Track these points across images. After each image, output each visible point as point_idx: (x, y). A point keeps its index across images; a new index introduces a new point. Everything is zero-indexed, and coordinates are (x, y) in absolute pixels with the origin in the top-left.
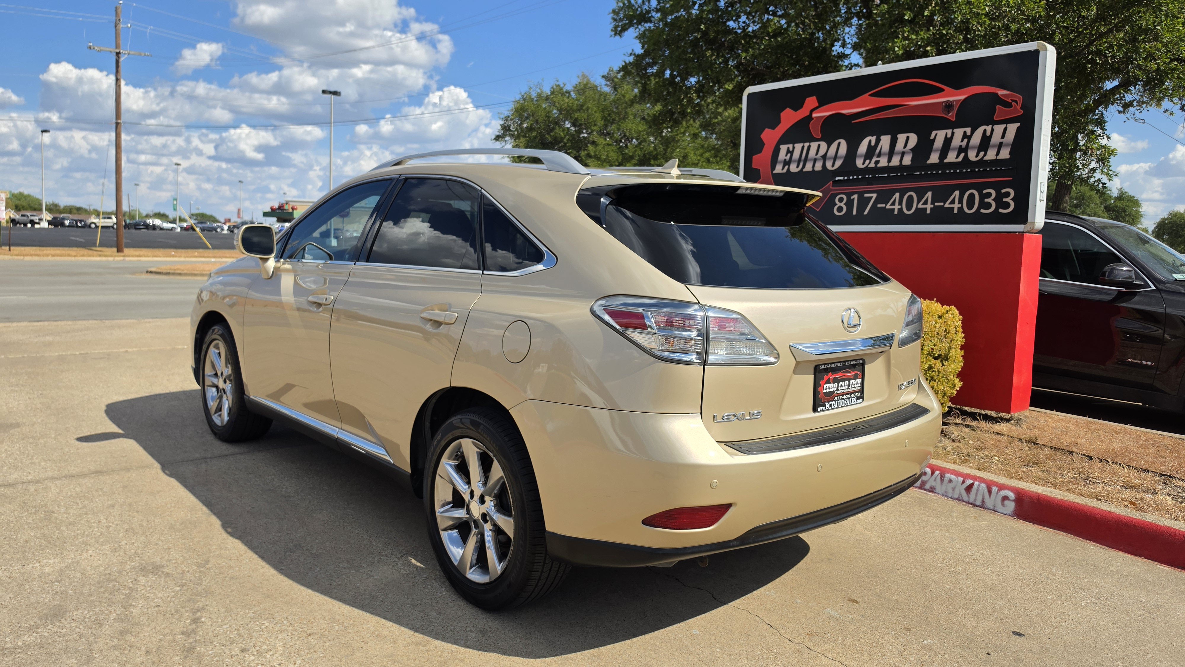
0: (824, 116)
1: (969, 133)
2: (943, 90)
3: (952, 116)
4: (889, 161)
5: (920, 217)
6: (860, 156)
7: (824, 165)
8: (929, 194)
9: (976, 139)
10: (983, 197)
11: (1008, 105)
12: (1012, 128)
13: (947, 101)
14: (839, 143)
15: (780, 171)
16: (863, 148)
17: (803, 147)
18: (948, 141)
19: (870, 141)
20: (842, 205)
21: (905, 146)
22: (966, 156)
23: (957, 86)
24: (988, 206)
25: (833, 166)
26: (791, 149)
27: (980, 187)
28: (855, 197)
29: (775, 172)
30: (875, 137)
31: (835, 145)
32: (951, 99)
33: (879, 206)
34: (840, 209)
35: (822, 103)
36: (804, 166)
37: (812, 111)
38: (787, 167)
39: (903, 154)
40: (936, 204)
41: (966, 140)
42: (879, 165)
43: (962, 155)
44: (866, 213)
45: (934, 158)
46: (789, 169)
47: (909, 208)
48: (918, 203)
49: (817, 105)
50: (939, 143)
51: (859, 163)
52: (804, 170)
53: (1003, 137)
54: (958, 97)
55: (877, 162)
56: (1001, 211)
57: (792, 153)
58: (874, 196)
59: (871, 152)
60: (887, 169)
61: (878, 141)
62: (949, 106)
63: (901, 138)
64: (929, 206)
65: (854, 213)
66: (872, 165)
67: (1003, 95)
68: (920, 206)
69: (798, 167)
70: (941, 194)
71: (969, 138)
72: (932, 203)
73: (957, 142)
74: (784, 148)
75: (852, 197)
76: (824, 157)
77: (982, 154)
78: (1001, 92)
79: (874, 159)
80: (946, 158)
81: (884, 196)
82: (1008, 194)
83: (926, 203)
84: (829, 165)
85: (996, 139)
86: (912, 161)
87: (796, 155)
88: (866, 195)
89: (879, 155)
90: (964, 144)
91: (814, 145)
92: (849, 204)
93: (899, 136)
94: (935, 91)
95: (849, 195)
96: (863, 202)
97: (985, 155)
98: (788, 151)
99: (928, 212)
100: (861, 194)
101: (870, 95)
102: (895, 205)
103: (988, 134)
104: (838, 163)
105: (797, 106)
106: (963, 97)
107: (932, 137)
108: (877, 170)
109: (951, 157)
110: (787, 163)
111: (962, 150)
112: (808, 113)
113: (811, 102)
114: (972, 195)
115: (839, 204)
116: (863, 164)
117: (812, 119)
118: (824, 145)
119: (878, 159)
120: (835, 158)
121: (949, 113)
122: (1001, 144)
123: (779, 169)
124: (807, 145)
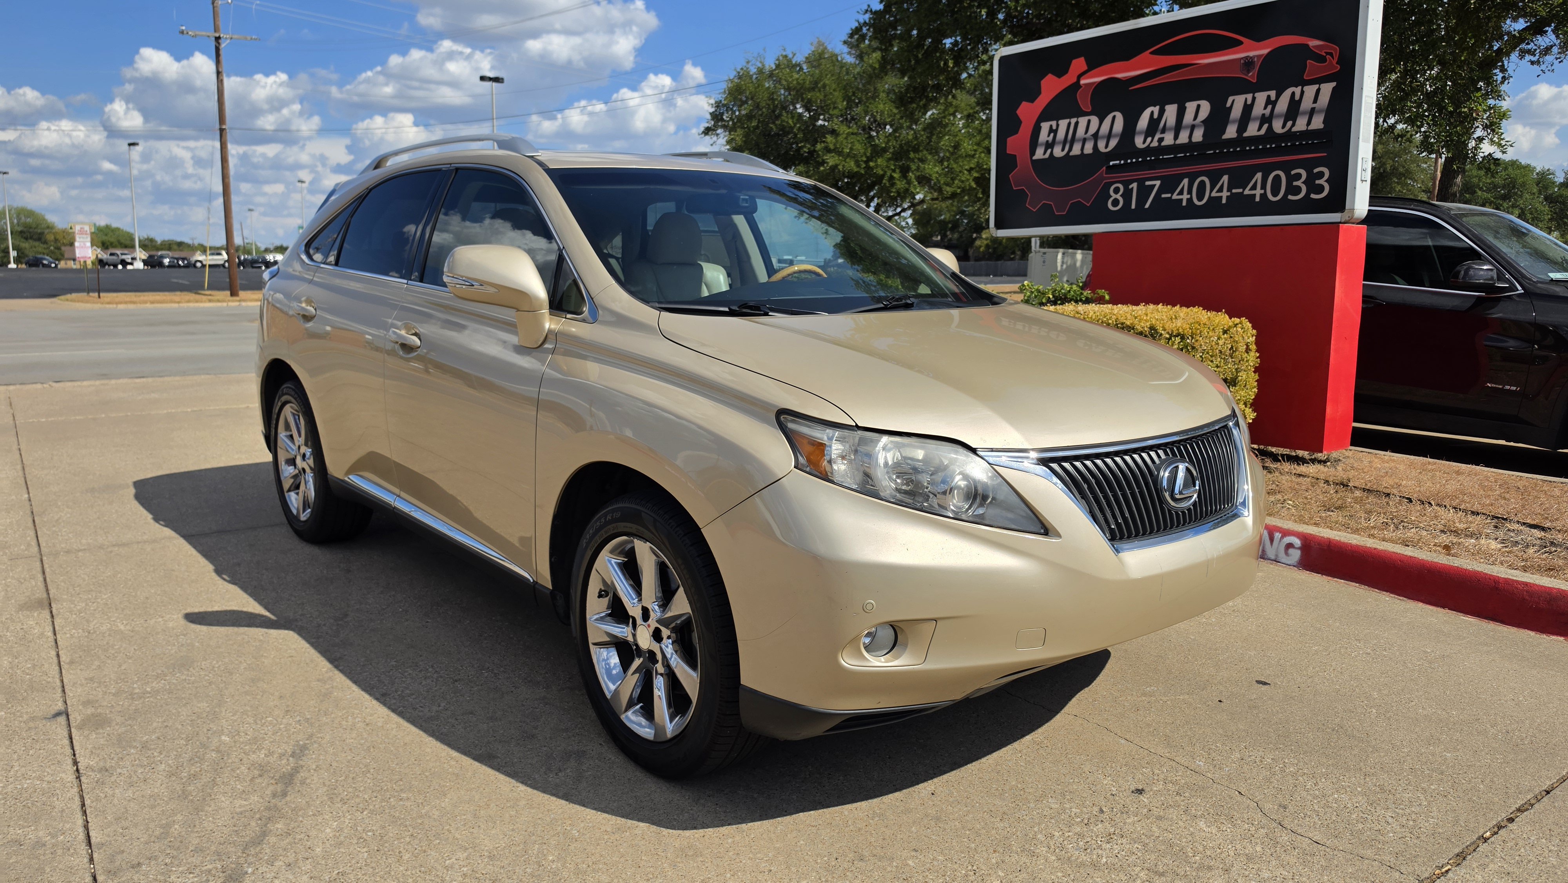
0: (1094, 83)
1: (1273, 98)
2: (1241, 43)
3: (1252, 76)
4: (1176, 137)
5: (1214, 209)
6: (1140, 133)
7: (1095, 147)
8: (1225, 178)
9: (1282, 105)
10: (1291, 179)
11: (1321, 59)
12: (1327, 89)
13: (1246, 58)
14: (1114, 117)
15: (1042, 157)
16: (1143, 122)
17: (1069, 124)
18: (1248, 109)
19: (1152, 113)
20: (1118, 196)
21: (1195, 118)
22: (1270, 128)
23: (1258, 37)
24: (1297, 190)
25: (1106, 147)
26: (1054, 127)
27: (1287, 167)
28: (1134, 185)
29: (1034, 158)
30: (1158, 107)
31: (1108, 119)
32: (1251, 54)
33: (1163, 196)
34: (1116, 202)
35: (1092, 65)
36: (1070, 149)
37: (1079, 77)
38: (1049, 151)
39: (1193, 128)
40: (1234, 191)
41: (1270, 107)
42: (1163, 144)
43: (1266, 126)
44: (1147, 206)
45: (1231, 132)
46: (1052, 152)
47: (1200, 197)
48: (1211, 191)
49: (1086, 68)
50: (1236, 112)
51: (1139, 142)
52: (1071, 154)
53: (1315, 101)
54: (1258, 51)
55: (1161, 140)
56: (1313, 196)
57: (1055, 132)
58: (1158, 183)
59: (1154, 126)
60: (1174, 148)
61: (1162, 112)
62: (1248, 63)
63: (1191, 106)
64: (1225, 194)
65: (1133, 207)
66: (1155, 144)
67: (1316, 47)
68: (1214, 194)
69: (1063, 150)
70: (1240, 178)
71: (1274, 104)
72: (1229, 190)
73: (1259, 109)
74: (1045, 126)
75: (1130, 187)
76: (1096, 136)
77: (1290, 123)
78: (1313, 43)
79: (1158, 136)
80: (1245, 131)
81: (1170, 184)
82: (1321, 175)
83: (1220, 190)
84: (1101, 145)
85: (1306, 104)
86: (1204, 136)
87: (1061, 134)
88: (1148, 183)
89: (1163, 131)
90: (1268, 112)
91: (1083, 121)
92: (1127, 195)
93: (1188, 105)
94: (1233, 44)
95: (1126, 184)
96: (1144, 191)
97: (1293, 125)
98: (1051, 130)
99: (1224, 201)
100: (1141, 182)
101: (1151, 53)
102: (1183, 195)
103: (1297, 97)
104: (1113, 143)
105: (1061, 72)
106: (1265, 52)
107: (1228, 104)
108: (1161, 150)
109: (1252, 130)
110: (1049, 145)
111: (1266, 120)
112: (1075, 80)
113: (1079, 64)
114: (1277, 177)
115: (1114, 196)
116: (1144, 142)
117: (1080, 87)
118: (1095, 120)
119: (1162, 136)
120: (1109, 136)
121: (1248, 72)
122: (1313, 110)
123: (1039, 154)
124: (1074, 121)
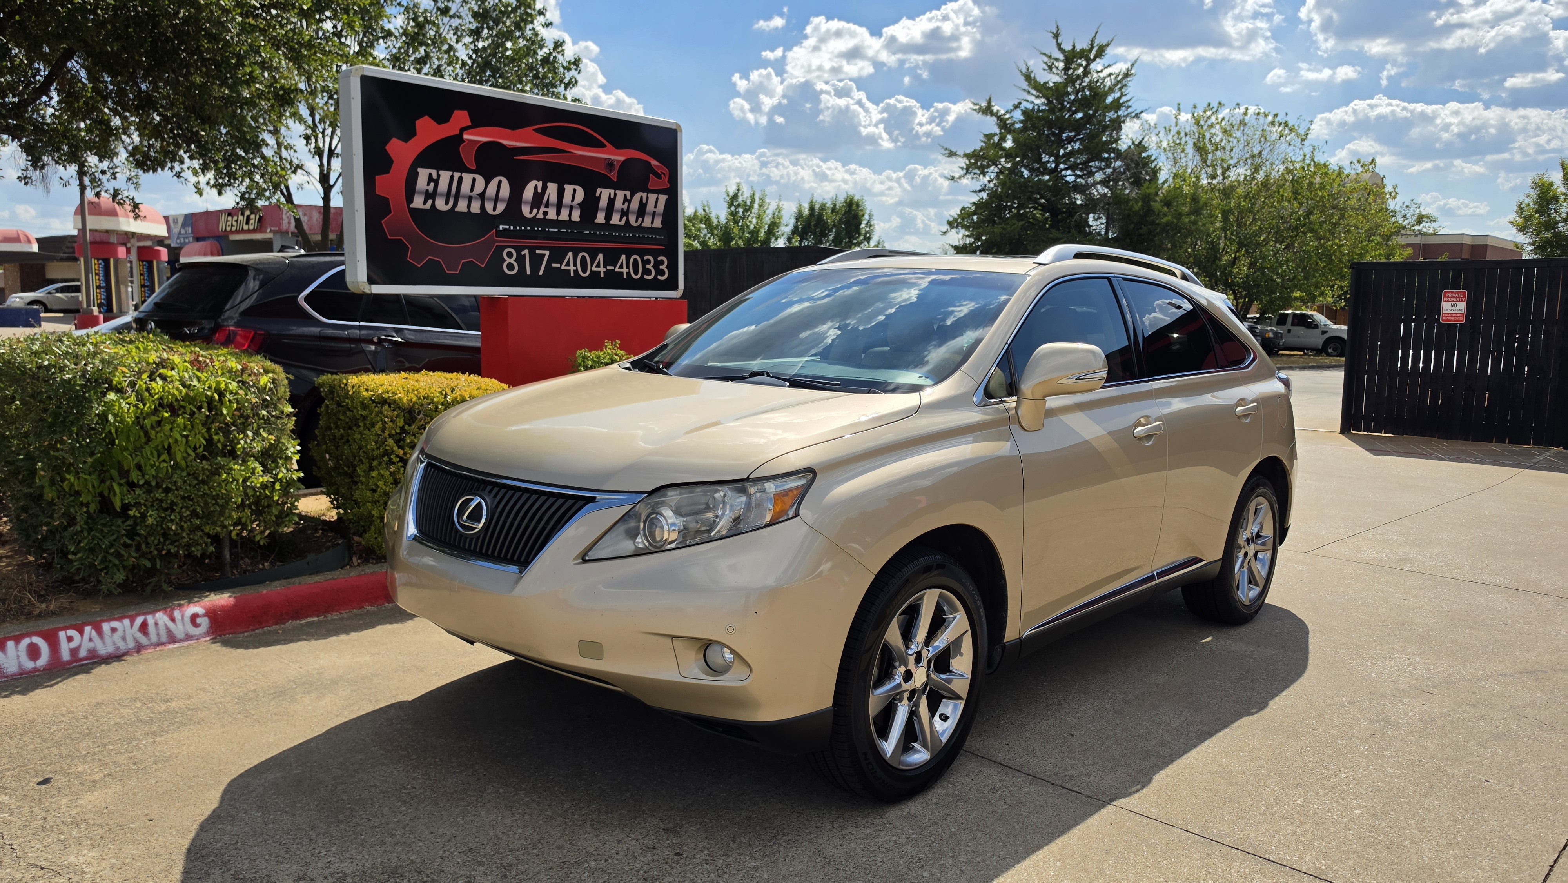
0: (479, 142)
1: (628, 197)
2: (605, 146)
3: (613, 175)
4: (558, 214)
5: (594, 281)
6: (526, 203)
7: (483, 207)
8: (600, 256)
9: (635, 205)
10: (657, 264)
11: (658, 176)
13: (609, 159)
14: (500, 182)
15: (421, 206)
16: (528, 193)
17: (452, 177)
18: (611, 201)
19: (536, 186)
20: (512, 261)
21: (573, 200)
22: (627, 221)
23: (619, 145)
24: (649, 272)
25: (494, 209)
26: (435, 177)
27: (642, 253)
28: (526, 252)
29: (412, 206)
30: (541, 183)
31: (494, 183)
32: (613, 157)
33: (554, 265)
34: (510, 267)
35: (477, 123)
37: (463, 130)
38: (430, 202)
39: (571, 208)
40: (608, 267)
41: (626, 204)
42: (548, 217)
43: (625, 218)
44: (541, 273)
45: (600, 218)
46: (433, 204)
47: (584, 270)
48: (592, 266)
49: (470, 124)
50: (603, 203)
51: (526, 210)
52: (457, 209)
53: (655, 207)
54: (619, 157)
55: (545, 213)
56: (659, 277)
57: (436, 182)
58: (547, 253)
61: (545, 188)
62: (610, 164)
63: (569, 189)
64: (602, 269)
65: (528, 273)
66: (540, 216)
67: (655, 166)
68: (594, 269)
69: (447, 203)
70: (611, 258)
71: (629, 201)
72: (605, 267)
73: (619, 204)
74: (423, 174)
75: (523, 253)
76: (482, 196)
77: (640, 220)
78: (654, 162)
79: (542, 209)
80: (611, 219)
81: (558, 255)
82: (662, 262)
83: (598, 266)
84: (489, 207)
85: (650, 207)
86: (580, 217)
87: (443, 186)
88: (538, 252)
89: (547, 205)
90: (625, 207)
91: (467, 178)
92: (520, 260)
93: (566, 186)
94: (599, 145)
95: (519, 249)
96: (536, 260)
97: (643, 222)
98: (430, 179)
99: (602, 275)
100: (532, 250)
101: (534, 130)
102: (569, 265)
104: (501, 207)
105: (442, 118)
106: (622, 159)
107: (597, 195)
108: (545, 222)
109: (615, 220)
110: (430, 196)
111: (624, 213)
112: (458, 132)
113: (461, 117)
114: (635, 260)
115: (508, 260)
116: (531, 212)
117: (463, 141)
118: (480, 181)
119: (546, 210)
120: (496, 200)
121: (611, 171)
122: (654, 212)
123: (418, 202)
124: (457, 175)
